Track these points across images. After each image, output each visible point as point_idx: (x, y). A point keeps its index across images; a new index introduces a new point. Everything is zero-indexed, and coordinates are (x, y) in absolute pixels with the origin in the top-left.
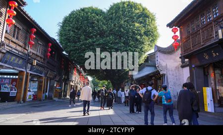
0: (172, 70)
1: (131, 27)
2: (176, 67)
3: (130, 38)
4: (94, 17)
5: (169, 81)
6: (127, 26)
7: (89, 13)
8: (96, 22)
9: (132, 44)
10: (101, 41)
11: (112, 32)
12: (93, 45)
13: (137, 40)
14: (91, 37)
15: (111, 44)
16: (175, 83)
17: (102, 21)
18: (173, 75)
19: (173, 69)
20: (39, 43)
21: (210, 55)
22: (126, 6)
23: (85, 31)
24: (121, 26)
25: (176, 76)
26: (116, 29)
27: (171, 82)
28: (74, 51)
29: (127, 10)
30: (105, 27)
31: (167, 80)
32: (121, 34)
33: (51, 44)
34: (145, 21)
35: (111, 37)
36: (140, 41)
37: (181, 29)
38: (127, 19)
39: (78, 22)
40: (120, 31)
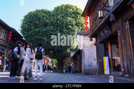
0: (87, 47)
1: (65, 20)
2: (91, 45)
3: (64, 27)
4: (41, 14)
5: (85, 55)
6: (62, 19)
7: (38, 12)
8: (42, 17)
9: (66, 31)
10: (44, 30)
11: (52, 24)
12: (39, 33)
13: (70, 29)
14: (38, 27)
15: (51, 31)
16: (89, 56)
17: (46, 17)
18: (88, 50)
19: (89, 46)
20: (2, 30)
21: (104, 32)
22: (64, 7)
23: (35, 23)
24: (58, 20)
25: (90, 51)
26: (55, 22)
27: (86, 55)
28: (28, 36)
29: (64, 9)
30: (47, 21)
31: (84, 54)
32: (58, 25)
33: (11, 32)
34: (77, 17)
35: (51, 27)
36: (71, 30)
37: (90, 17)
38: (63, 15)
39: (31, 18)
40: (58, 23)
